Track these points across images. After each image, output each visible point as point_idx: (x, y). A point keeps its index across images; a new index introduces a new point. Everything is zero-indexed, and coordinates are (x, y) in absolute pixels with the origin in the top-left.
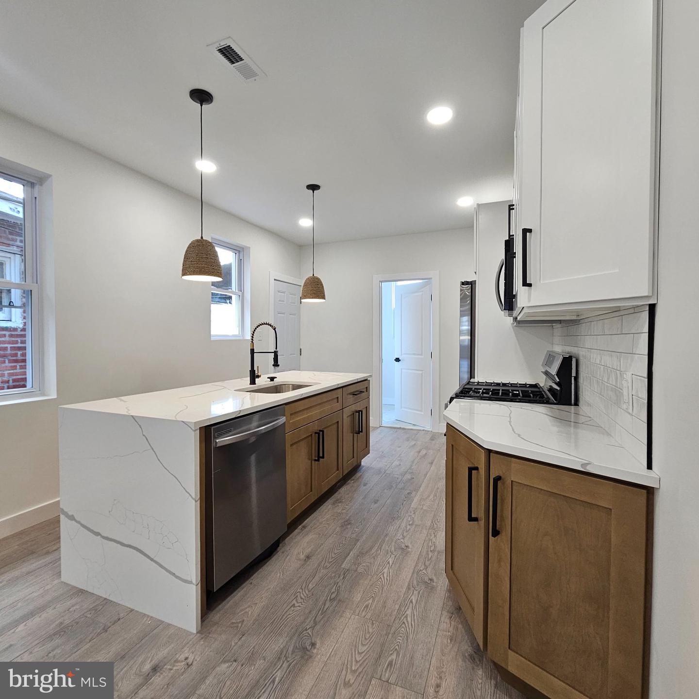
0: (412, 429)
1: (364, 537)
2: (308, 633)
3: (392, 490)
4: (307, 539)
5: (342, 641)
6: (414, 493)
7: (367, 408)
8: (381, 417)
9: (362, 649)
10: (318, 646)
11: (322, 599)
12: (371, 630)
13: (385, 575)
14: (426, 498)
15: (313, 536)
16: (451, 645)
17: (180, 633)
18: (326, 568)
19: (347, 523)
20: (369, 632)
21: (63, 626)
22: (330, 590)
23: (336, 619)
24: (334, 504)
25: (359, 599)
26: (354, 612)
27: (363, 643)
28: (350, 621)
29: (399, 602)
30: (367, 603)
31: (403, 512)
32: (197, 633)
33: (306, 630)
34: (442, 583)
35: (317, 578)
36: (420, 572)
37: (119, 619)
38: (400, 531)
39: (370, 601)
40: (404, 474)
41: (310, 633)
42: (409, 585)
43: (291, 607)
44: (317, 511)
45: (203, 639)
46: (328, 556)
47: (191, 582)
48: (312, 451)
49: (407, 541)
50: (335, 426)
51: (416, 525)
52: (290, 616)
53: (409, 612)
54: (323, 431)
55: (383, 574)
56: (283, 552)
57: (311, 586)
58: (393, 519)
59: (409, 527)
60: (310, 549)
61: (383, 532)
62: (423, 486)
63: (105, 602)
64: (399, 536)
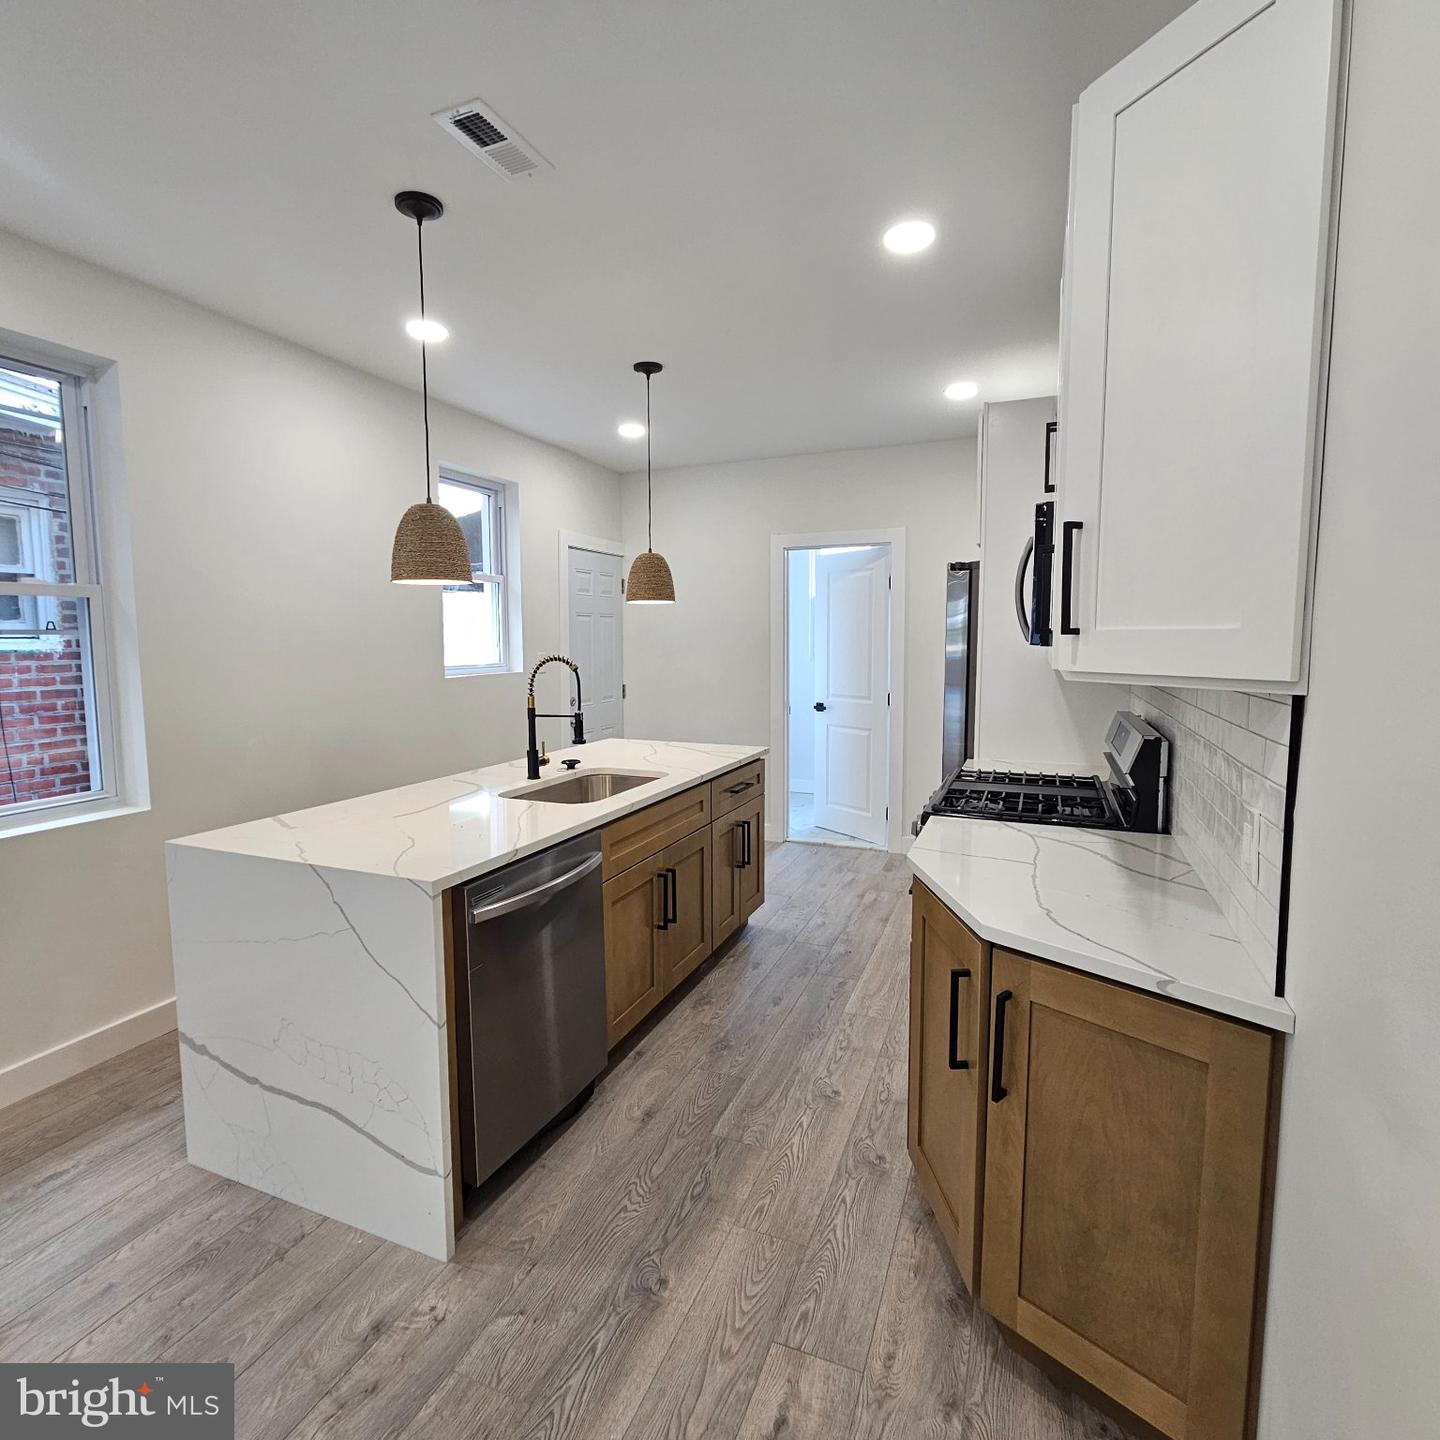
0: (847, 847)
1: (755, 1076)
2: (653, 1260)
3: (809, 977)
4: (646, 1078)
5: (715, 1275)
6: (851, 982)
7: (759, 817)
8: (785, 822)
9: (752, 1290)
10: (671, 1284)
11: (678, 1197)
12: (768, 1255)
13: (795, 1150)
14: (875, 994)
15: (658, 1073)
16: (916, 1282)
17: (418, 1262)
18: (682, 1135)
19: (723, 1045)
20: (765, 1259)
21: (201, 1249)
22: (692, 1179)
23: (704, 1234)
24: (695, 1007)
25: (745, 1197)
26: (737, 1221)
27: (755, 1280)
28: (730, 1237)
29: (820, 1202)
30: (761, 1203)
31: (829, 1023)
32: (449, 1261)
33: (649, 1255)
34: (901, 1165)
35: (667, 1154)
36: (861, 1144)
37: (303, 1236)
38: (824, 1062)
39: (767, 1200)
40: (830, 944)
41: (657, 1261)
42: (839, 1169)
43: (619, 1213)
44: (663, 1022)
45: (461, 1274)
46: (686, 1112)
47: (434, 1173)
48: (652, 910)
49: (836, 1081)
50: (697, 858)
51: (855, 1050)
52: (620, 1228)
53: (839, 1221)
54: (673, 872)
55: (791, 1147)
56: (601, 1106)
57: (656, 1171)
58: (811, 1037)
59: (839, 1053)
60: (652, 1098)
61: (791, 1064)
62: (869, 968)
63: (273, 1203)
64: (822, 1071)
